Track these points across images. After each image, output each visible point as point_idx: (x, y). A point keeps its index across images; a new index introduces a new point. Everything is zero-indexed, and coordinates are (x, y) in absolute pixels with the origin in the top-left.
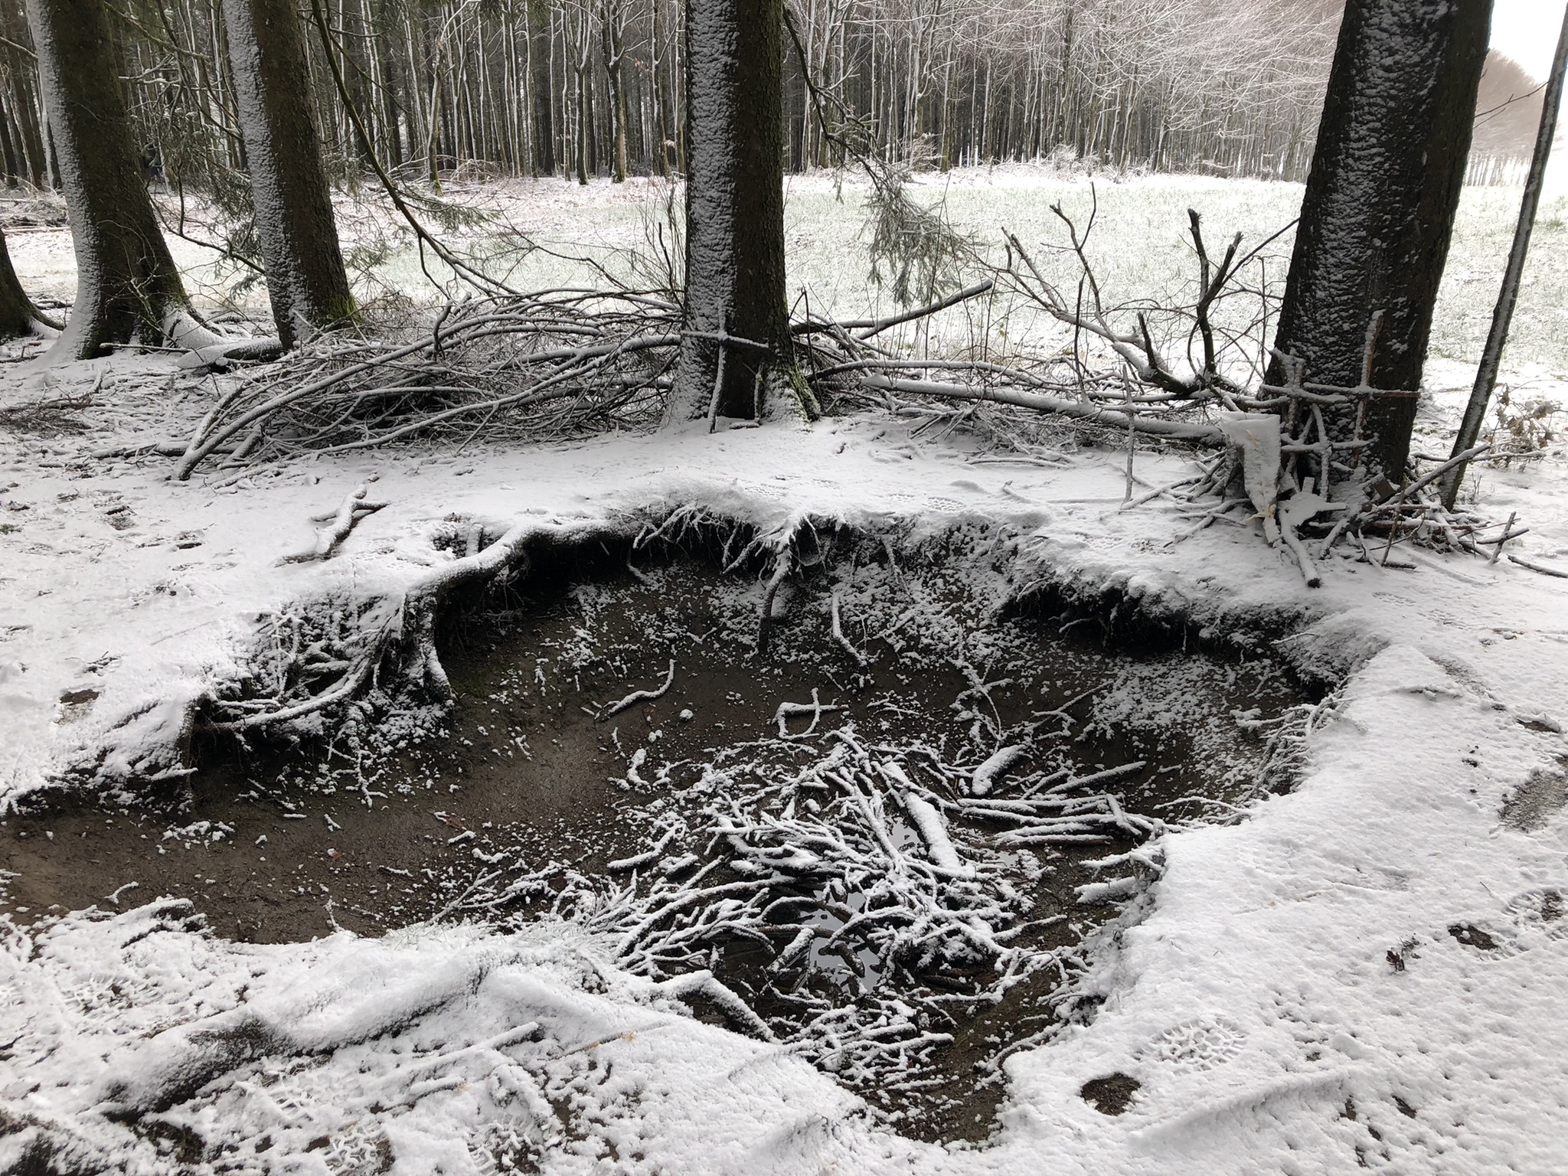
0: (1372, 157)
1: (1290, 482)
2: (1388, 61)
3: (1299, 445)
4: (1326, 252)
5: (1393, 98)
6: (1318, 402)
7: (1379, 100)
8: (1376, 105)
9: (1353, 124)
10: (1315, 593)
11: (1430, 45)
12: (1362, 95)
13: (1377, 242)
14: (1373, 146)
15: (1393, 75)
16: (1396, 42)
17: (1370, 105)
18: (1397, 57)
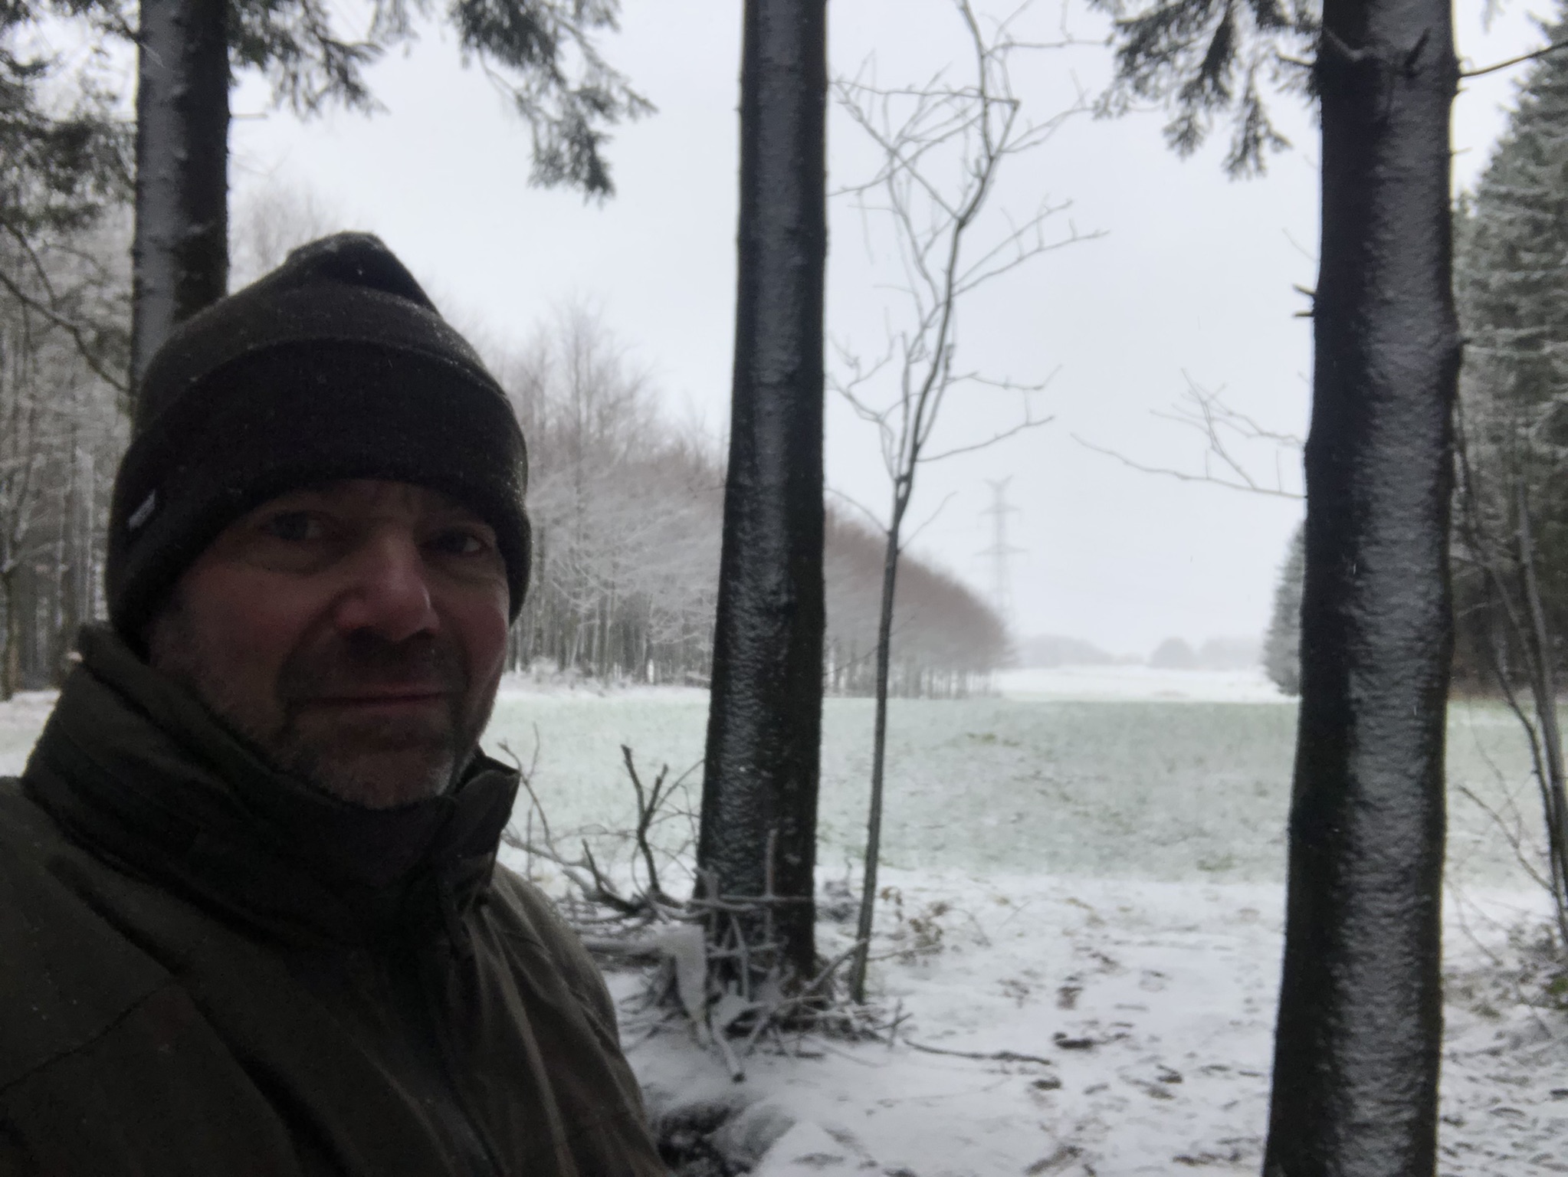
0: (750, 706)
1: (717, 986)
2: (752, 634)
3: (721, 952)
4: (726, 782)
5: (758, 661)
6: (735, 912)
7: (750, 664)
8: (748, 666)
9: (734, 681)
10: (739, 1088)
11: (780, 624)
12: (737, 659)
13: (764, 773)
14: (748, 698)
15: (756, 645)
16: (756, 620)
17: (744, 666)
18: (758, 632)
